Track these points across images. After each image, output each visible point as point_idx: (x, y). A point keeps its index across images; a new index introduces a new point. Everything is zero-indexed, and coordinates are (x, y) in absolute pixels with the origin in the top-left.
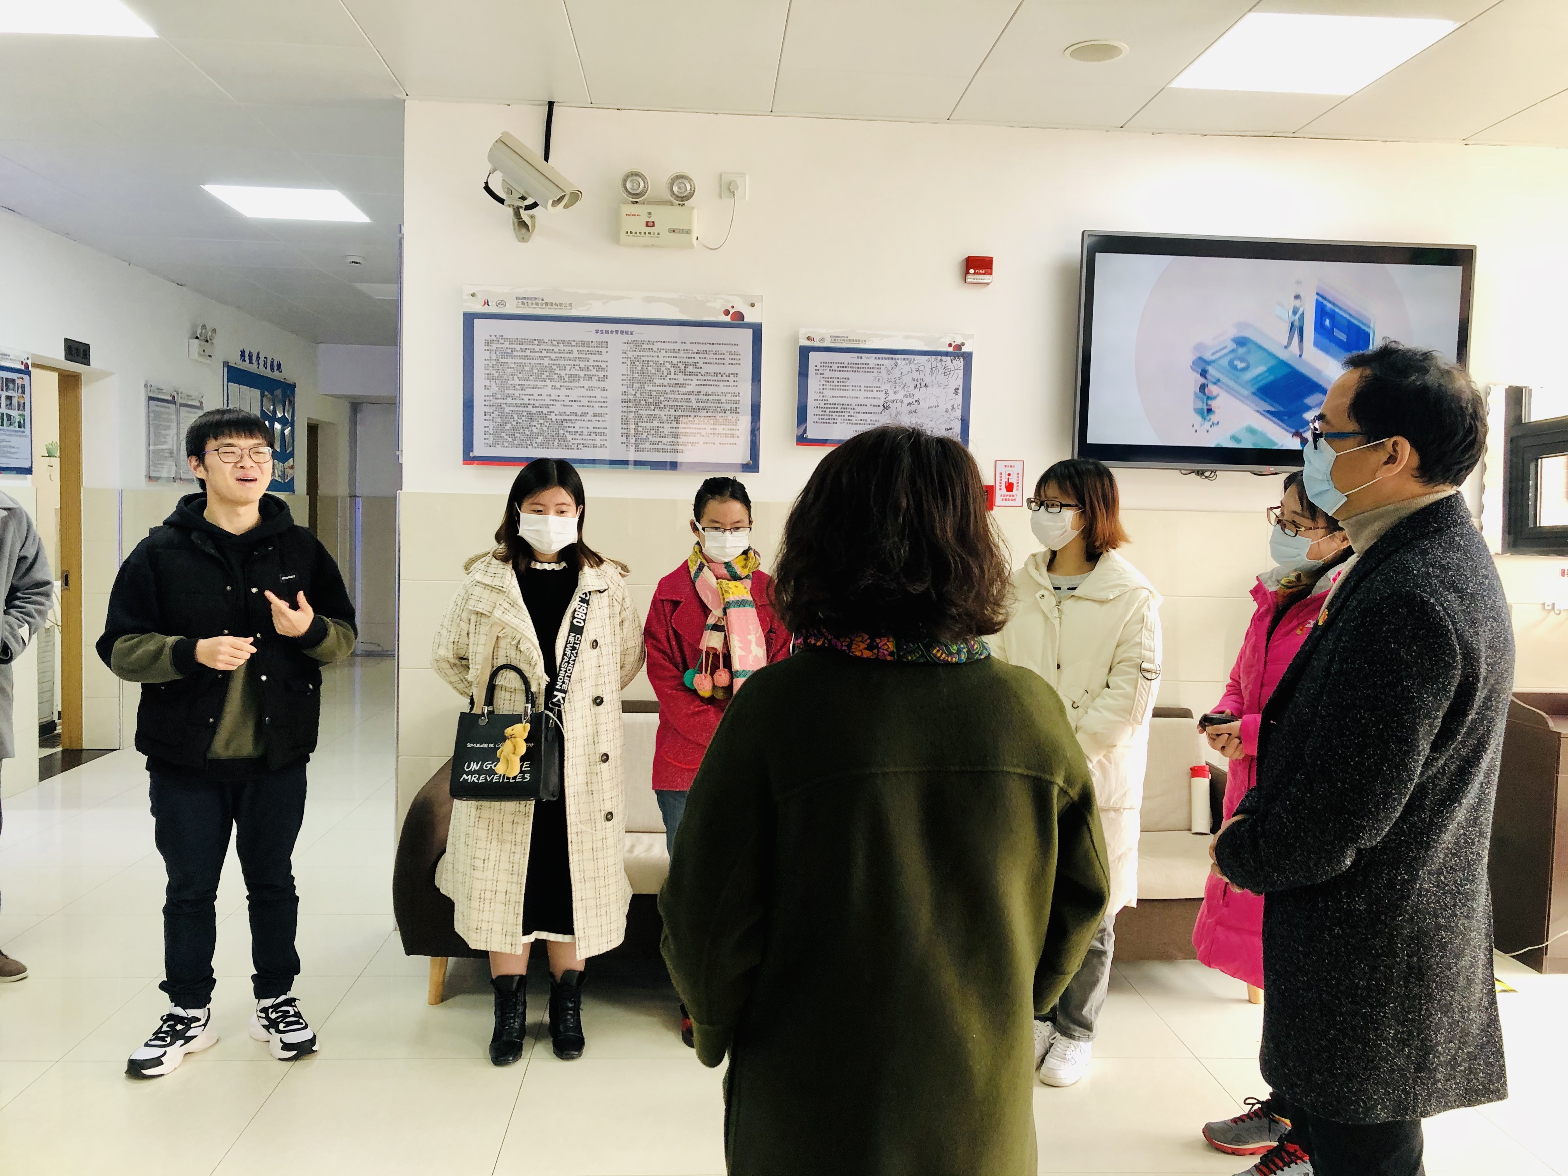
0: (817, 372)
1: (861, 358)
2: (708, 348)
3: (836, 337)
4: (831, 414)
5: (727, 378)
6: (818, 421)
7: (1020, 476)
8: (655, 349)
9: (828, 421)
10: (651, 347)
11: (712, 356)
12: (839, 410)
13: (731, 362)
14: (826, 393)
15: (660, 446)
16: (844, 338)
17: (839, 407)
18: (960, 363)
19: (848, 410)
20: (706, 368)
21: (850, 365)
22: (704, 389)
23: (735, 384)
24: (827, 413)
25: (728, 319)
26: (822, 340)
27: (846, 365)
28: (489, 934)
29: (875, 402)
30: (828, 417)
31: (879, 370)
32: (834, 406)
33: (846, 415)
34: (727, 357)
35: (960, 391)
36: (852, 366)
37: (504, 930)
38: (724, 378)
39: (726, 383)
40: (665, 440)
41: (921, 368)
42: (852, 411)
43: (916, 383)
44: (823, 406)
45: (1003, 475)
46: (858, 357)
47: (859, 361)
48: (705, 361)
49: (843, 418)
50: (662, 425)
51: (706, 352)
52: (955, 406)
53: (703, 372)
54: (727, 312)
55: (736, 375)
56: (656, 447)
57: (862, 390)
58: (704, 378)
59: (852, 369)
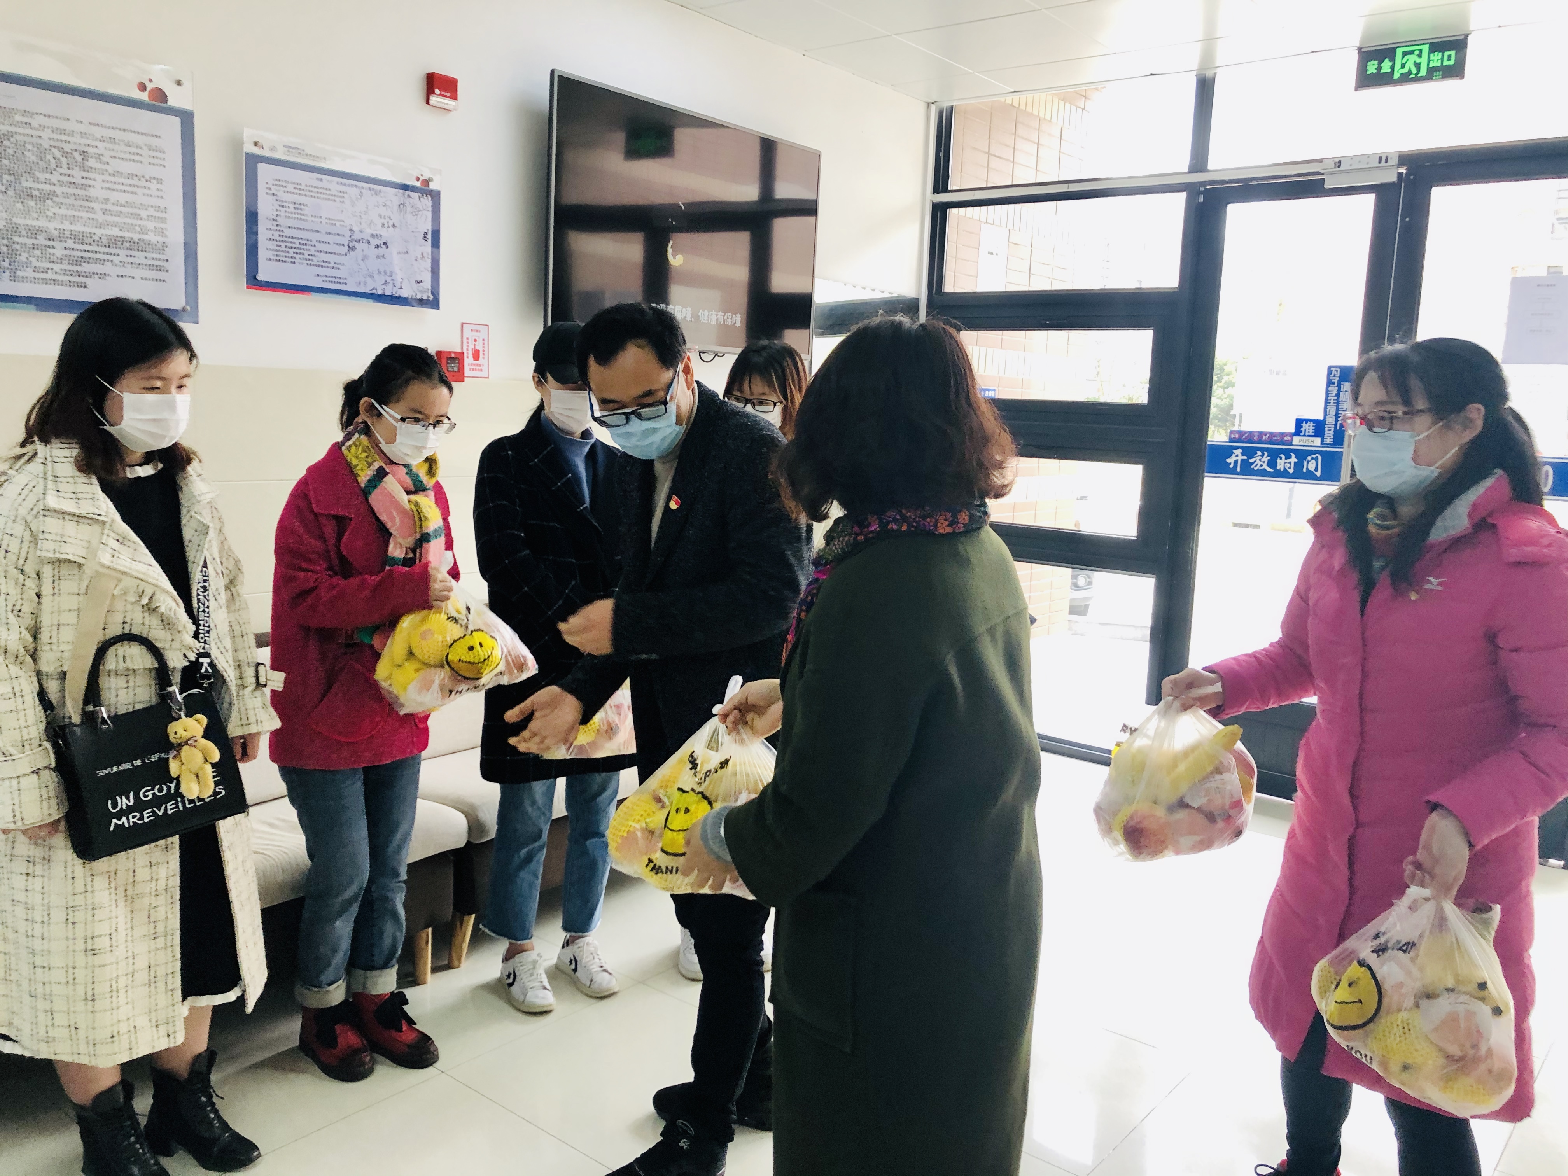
0: (268, 191)
1: (321, 180)
2: (117, 135)
3: (290, 147)
4: (287, 249)
5: (148, 184)
6: (272, 257)
7: (486, 342)
8: (35, 124)
9: (284, 259)
10: (27, 120)
11: (123, 147)
12: (298, 245)
13: (152, 161)
14: (281, 221)
15: (50, 275)
16: (299, 151)
17: (297, 241)
18: (427, 202)
19: (307, 247)
20: (115, 165)
21: (308, 188)
22: (114, 196)
23: (160, 194)
24: (283, 248)
25: (144, 96)
26: (273, 149)
27: (303, 187)
28: (133, 1036)
29: (339, 240)
30: (284, 254)
31: (342, 200)
32: (291, 240)
33: (306, 253)
34: (145, 152)
35: (429, 236)
36: (311, 189)
37: (154, 1021)
38: (143, 183)
39: (146, 191)
40: (57, 267)
41: (388, 203)
42: (313, 249)
43: (383, 221)
44: (278, 238)
45: (470, 341)
46: (317, 179)
47: (319, 184)
48: (113, 154)
49: (302, 256)
50: (51, 243)
51: (113, 140)
52: (425, 255)
53: (110, 169)
54: (142, 87)
55: (160, 181)
56: (44, 276)
57: (324, 223)
58: (113, 179)
59: (310, 194)
